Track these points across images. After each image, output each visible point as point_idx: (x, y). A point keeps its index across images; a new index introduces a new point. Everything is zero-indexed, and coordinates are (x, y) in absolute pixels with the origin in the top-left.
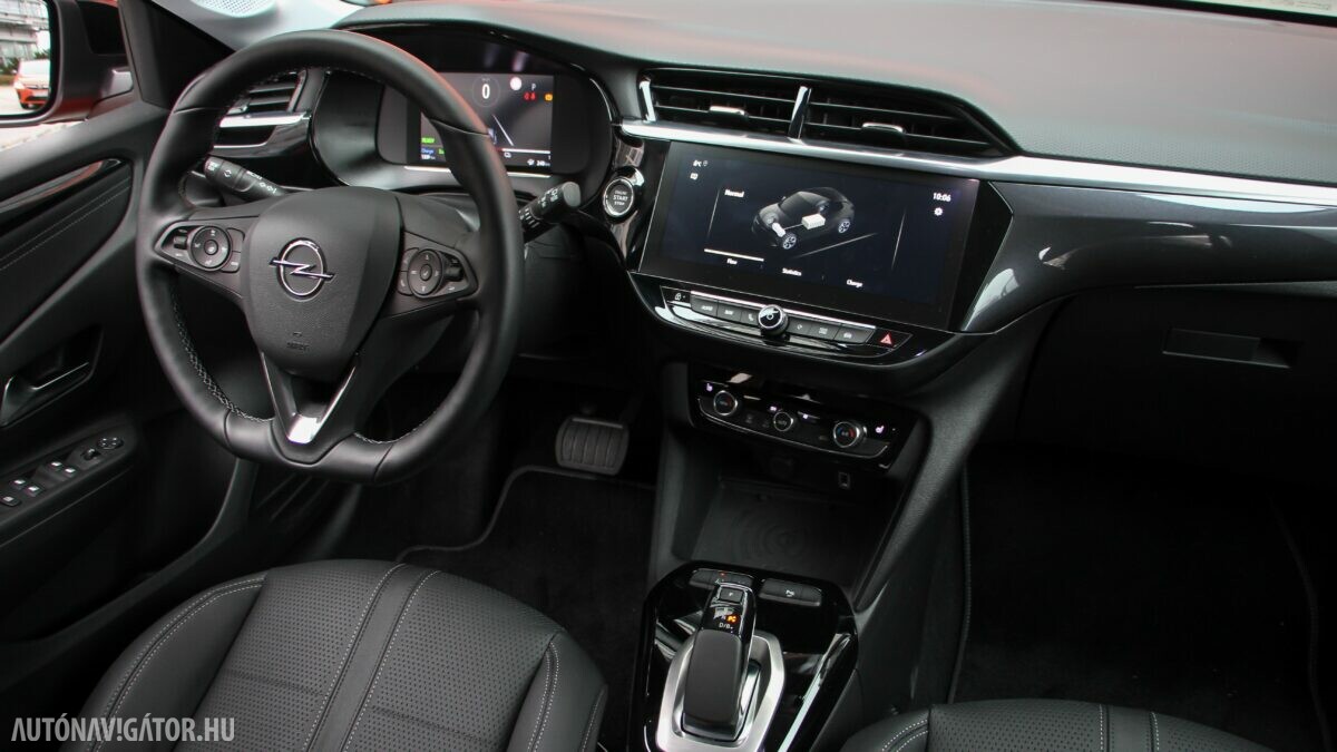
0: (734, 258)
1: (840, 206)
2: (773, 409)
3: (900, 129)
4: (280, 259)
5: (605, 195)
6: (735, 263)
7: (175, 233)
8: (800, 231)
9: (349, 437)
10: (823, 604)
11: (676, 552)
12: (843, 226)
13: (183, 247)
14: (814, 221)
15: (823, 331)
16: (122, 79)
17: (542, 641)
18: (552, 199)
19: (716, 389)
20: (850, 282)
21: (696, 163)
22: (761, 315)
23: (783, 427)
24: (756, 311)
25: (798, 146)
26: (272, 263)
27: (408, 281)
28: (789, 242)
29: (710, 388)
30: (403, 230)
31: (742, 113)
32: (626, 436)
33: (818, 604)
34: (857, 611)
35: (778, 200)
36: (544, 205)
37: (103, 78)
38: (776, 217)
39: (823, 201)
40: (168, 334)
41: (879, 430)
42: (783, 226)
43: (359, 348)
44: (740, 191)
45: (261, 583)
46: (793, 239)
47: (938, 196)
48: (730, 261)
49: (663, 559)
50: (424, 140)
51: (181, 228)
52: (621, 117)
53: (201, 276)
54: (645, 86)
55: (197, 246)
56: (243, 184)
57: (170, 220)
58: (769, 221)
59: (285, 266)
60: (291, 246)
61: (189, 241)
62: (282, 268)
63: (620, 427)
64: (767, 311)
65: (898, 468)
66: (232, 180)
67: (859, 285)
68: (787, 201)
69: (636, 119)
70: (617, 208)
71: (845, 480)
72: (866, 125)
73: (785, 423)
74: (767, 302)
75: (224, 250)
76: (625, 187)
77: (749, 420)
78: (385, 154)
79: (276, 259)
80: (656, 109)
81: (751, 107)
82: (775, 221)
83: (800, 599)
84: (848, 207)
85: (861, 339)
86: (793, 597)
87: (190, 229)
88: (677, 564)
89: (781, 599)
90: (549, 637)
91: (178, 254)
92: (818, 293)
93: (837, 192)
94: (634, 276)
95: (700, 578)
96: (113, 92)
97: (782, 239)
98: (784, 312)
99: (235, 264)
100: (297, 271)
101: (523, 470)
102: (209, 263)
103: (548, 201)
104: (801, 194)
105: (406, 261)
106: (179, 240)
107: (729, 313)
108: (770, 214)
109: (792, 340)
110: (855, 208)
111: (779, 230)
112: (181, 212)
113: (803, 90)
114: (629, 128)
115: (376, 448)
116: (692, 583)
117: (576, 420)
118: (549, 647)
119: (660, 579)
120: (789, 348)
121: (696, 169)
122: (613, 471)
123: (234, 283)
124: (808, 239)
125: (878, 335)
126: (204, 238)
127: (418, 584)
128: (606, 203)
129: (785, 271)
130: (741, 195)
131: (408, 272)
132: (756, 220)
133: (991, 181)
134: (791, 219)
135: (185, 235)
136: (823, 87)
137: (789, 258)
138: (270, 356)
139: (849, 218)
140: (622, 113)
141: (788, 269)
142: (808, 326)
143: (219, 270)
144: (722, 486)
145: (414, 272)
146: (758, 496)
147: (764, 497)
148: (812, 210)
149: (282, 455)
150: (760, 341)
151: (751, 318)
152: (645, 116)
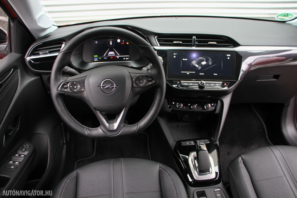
0: (188, 73)
1: (209, 59)
3: (216, 43)
6: (189, 74)
7: (64, 84)
8: (201, 65)
9: (124, 126)
12: (210, 63)
13: (67, 88)
14: (204, 63)
15: (212, 85)
17: (156, 167)
20: (214, 74)
23: (194, 108)
24: (198, 83)
26: (98, 87)
28: (200, 68)
29: (173, 103)
30: (129, 73)
31: (181, 42)
33: (209, 142)
34: (216, 142)
38: (195, 63)
39: (205, 59)
42: (198, 64)
44: (186, 59)
45: (77, 173)
47: (228, 55)
48: (187, 74)
50: (95, 56)
51: (65, 83)
53: (74, 94)
54: (156, 38)
55: (71, 87)
57: (62, 81)
60: (104, 81)
61: (69, 86)
65: (217, 112)
67: (216, 74)
69: (156, 46)
71: (199, 118)
72: (209, 43)
74: (200, 81)
75: (79, 86)
77: (184, 108)
79: (100, 85)
81: (183, 41)
82: (195, 64)
84: (210, 59)
85: (220, 85)
87: (68, 83)
90: (159, 165)
91: (66, 90)
93: (207, 57)
97: (198, 68)
98: (206, 82)
99: (83, 90)
100: (107, 87)
102: (75, 91)
104: (200, 58)
105: (134, 80)
106: (65, 86)
107: (191, 84)
109: (205, 87)
110: (212, 59)
111: (197, 66)
113: (193, 37)
114: (155, 48)
115: (133, 126)
116: (182, 145)
118: (160, 167)
120: (205, 89)
121: (175, 55)
124: (204, 67)
125: (223, 84)
126: (73, 85)
129: (200, 74)
131: (135, 82)
132: (191, 64)
133: (237, 51)
135: (67, 85)
136: (198, 36)
137: (201, 71)
139: (211, 62)
141: (201, 73)
142: (209, 84)
143: (79, 92)
145: (137, 82)
146: (178, 126)
147: (179, 126)
148: (203, 61)
149: (108, 135)
150: (198, 89)
151: (196, 84)
152: (158, 45)
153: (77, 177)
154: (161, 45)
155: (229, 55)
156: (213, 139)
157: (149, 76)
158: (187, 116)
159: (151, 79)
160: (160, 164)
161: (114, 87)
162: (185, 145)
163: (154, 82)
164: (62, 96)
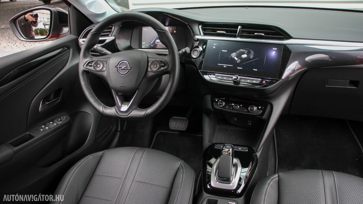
1: (250, 52)
2: (233, 104)
3: (263, 34)
4: (118, 66)
5: (192, 53)
6: (225, 67)
7: (89, 63)
8: (241, 59)
9: (136, 109)
10: (248, 150)
11: (209, 141)
12: (252, 57)
13: (91, 66)
14: (244, 56)
15: (249, 81)
16: (66, 30)
17: (178, 163)
18: (183, 51)
19: (218, 101)
20: (254, 70)
21: (214, 44)
22: (234, 78)
23: (236, 108)
24: (232, 77)
25: (238, 39)
26: (116, 67)
27: (151, 69)
29: (217, 100)
30: (148, 57)
31: (225, 32)
32: (187, 121)
33: (247, 151)
34: (257, 152)
35: (235, 51)
36: (181, 53)
37: (60, 30)
39: (246, 51)
40: (87, 88)
41: (260, 107)
42: (237, 58)
43: (138, 86)
44: (226, 50)
45: (103, 153)
46: (240, 60)
47: (274, 49)
48: (224, 66)
49: (207, 143)
50: (143, 43)
51: (91, 61)
52: (194, 34)
53: (96, 72)
54: (200, 27)
55: (95, 65)
56: (102, 51)
57: (88, 60)
58: (233, 57)
59: (119, 67)
60: (121, 62)
61: (93, 64)
62: (118, 68)
63: (186, 119)
64: (234, 77)
65: (265, 117)
66: (100, 50)
67: (256, 70)
68: (237, 52)
69: (199, 35)
70: (194, 56)
71: (250, 123)
72: (256, 34)
73: (236, 107)
74: (234, 75)
75: (102, 66)
76: (197, 50)
77: (227, 107)
78: (133, 47)
79: (116, 66)
80: (203, 33)
81: (227, 31)
82: (235, 57)
83: (243, 150)
84: (252, 52)
85: (258, 82)
86: (241, 149)
87: (93, 61)
88: (210, 144)
89: (238, 150)
90: (181, 162)
91: (90, 68)
92: (247, 72)
93: (249, 49)
94: (200, 71)
95: (217, 147)
96: (63, 33)
97: (237, 61)
98: (239, 77)
99: (105, 69)
100: (122, 68)
101: (159, 132)
102: (98, 69)
103: (182, 52)
104: (241, 50)
105: (149, 64)
106: (90, 64)
107: (225, 78)
108: (234, 55)
109: (241, 83)
110: (254, 52)
111: (236, 59)
112: (91, 57)
113: (239, 27)
114: (197, 37)
115: (143, 110)
116: (215, 148)
117: (174, 117)
118: (180, 165)
119: (206, 148)
120: (240, 85)
121: (214, 46)
122: (184, 130)
123: (105, 74)
124: (243, 60)
125: (262, 81)
126: (97, 63)
127: (144, 152)
128: (192, 55)
129: (238, 68)
130: (226, 51)
131: (150, 66)
132: (230, 56)
133: (286, 44)
134: (239, 56)
136: (244, 26)
137: (239, 65)
138: (115, 90)
139: (253, 55)
140: (195, 34)
141: (239, 67)
142: (245, 80)
143: (100, 71)
144: (218, 127)
145: (152, 66)
146: (227, 129)
147: (229, 130)
148: (244, 53)
149: (119, 114)
150: (233, 84)
151: (230, 79)
152: (200, 34)
153: (101, 157)
154: (205, 34)
155: (276, 49)
156: (254, 149)
157: (163, 61)
158: (235, 119)
159: (163, 64)
160: (183, 162)
161: (128, 69)
162: (219, 148)
163: (166, 67)
164: (86, 72)
